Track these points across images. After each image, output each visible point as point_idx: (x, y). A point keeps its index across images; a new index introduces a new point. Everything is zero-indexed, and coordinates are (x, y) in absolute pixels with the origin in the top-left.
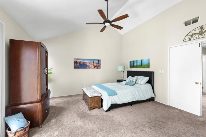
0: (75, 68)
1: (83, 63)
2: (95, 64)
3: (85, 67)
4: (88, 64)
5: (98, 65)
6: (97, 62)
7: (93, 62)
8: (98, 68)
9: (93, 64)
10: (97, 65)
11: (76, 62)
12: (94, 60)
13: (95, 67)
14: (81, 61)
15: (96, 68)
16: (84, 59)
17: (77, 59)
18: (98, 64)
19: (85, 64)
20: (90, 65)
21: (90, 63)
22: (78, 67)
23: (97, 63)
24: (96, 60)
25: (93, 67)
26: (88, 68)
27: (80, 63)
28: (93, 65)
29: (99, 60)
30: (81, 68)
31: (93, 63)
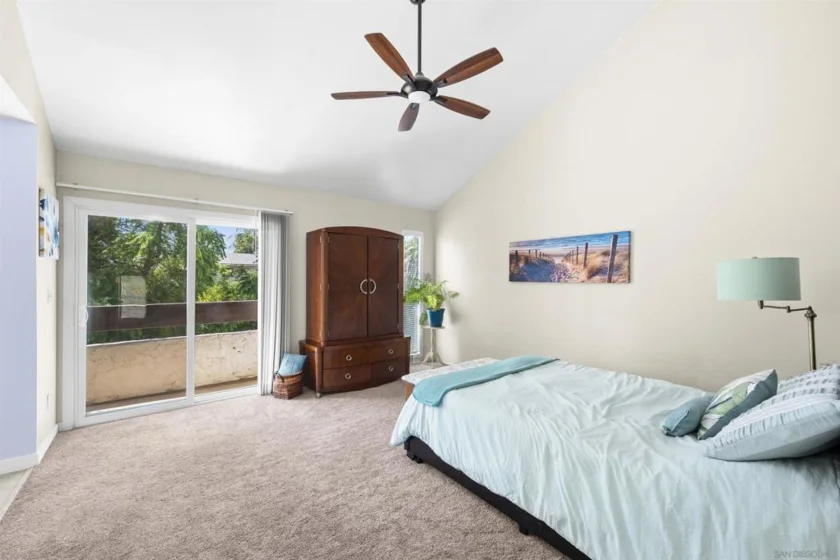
0: (513, 278)
1: (540, 260)
2: (597, 261)
3: (548, 275)
4: (558, 261)
5: (612, 265)
6: (608, 246)
7: (582, 248)
8: (610, 281)
9: (585, 259)
10: (608, 264)
11: (514, 258)
12: (586, 239)
13: (593, 273)
14: (533, 249)
15: (603, 281)
16: (541, 242)
17: (518, 244)
18: (612, 259)
19: (546, 262)
20: (569, 265)
21: (567, 257)
22: (523, 275)
23: (605, 254)
24: (600, 236)
25: (583, 275)
26: (560, 278)
27: (527, 260)
28: (582, 267)
29: (616, 237)
30: (533, 280)
31: (581, 257)
